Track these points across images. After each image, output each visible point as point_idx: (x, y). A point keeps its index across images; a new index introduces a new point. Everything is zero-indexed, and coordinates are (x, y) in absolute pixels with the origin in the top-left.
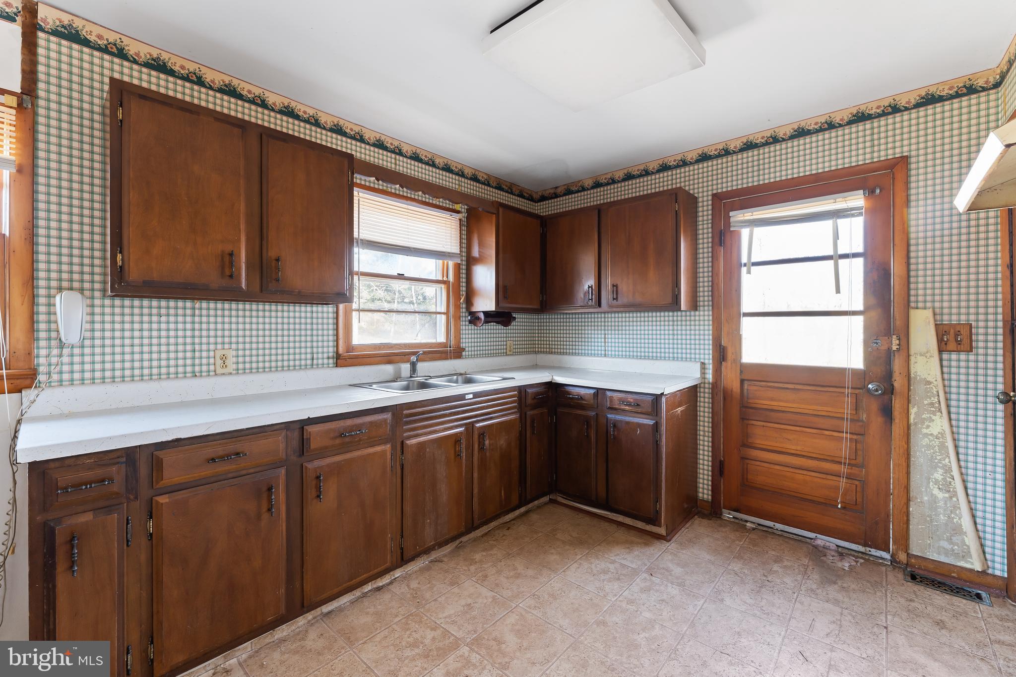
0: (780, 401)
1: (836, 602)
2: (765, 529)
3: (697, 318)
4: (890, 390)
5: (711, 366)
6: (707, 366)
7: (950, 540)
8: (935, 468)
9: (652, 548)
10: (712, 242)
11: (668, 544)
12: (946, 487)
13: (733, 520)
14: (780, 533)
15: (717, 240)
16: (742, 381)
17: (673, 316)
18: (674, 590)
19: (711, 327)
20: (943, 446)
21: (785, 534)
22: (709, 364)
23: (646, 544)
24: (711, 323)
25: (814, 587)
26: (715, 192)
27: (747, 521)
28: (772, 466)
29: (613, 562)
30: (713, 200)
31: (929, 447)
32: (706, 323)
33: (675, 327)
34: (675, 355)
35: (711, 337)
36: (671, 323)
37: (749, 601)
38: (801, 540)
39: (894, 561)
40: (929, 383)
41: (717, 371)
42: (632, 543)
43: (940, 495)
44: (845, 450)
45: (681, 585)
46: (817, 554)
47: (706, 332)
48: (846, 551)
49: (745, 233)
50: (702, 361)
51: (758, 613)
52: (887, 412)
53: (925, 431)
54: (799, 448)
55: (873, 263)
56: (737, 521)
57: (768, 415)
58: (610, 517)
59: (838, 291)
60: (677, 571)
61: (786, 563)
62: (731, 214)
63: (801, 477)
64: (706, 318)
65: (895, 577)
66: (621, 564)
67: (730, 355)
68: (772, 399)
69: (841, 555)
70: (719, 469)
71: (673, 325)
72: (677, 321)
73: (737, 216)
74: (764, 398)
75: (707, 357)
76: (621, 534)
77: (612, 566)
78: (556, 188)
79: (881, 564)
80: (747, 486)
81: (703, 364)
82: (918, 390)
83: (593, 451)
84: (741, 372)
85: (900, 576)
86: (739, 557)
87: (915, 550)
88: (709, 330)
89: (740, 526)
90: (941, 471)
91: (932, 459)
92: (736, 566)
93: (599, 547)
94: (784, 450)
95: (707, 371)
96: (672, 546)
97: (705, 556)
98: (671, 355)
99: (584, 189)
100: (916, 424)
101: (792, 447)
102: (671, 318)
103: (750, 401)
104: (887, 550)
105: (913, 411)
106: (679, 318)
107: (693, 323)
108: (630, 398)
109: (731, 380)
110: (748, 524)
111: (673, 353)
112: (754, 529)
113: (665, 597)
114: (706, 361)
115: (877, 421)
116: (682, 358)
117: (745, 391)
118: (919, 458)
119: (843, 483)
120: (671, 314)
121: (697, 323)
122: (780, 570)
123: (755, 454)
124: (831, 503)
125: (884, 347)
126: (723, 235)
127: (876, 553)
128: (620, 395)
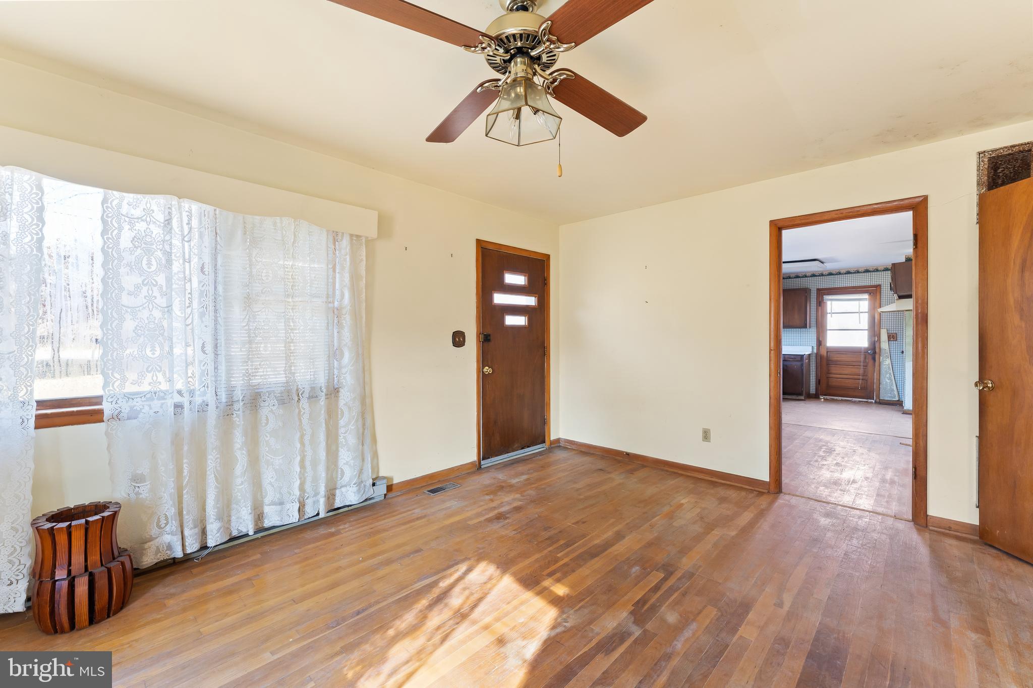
0: (840, 358)
3: (810, 331)
4: (875, 353)
7: (890, 393)
8: (887, 374)
12: (890, 379)
13: (825, 398)
15: (818, 304)
16: (827, 352)
19: (816, 334)
20: (889, 368)
21: (842, 399)
24: (816, 332)
26: (817, 288)
28: (837, 379)
30: (816, 291)
31: (885, 368)
32: (814, 333)
35: (816, 337)
39: (875, 401)
40: (886, 350)
41: (818, 349)
43: (888, 381)
44: (861, 371)
47: (814, 336)
49: (829, 303)
52: (874, 359)
53: (884, 363)
54: (847, 372)
55: (871, 315)
57: (836, 363)
59: (860, 323)
62: (824, 296)
63: (846, 381)
64: (814, 331)
67: (823, 344)
68: (837, 357)
70: (818, 382)
73: (826, 297)
74: (835, 357)
75: (814, 343)
80: (828, 386)
81: (812, 346)
82: (883, 352)
84: (827, 349)
87: (881, 398)
94: (842, 374)
95: (814, 348)
100: (882, 362)
101: (845, 373)
103: (830, 359)
104: (874, 399)
105: (881, 358)
107: (808, 333)
108: (792, 357)
109: (823, 352)
110: (830, 398)
111: (801, 342)
112: (833, 400)
114: (814, 345)
115: (871, 362)
117: (828, 355)
118: (883, 371)
119: (860, 381)
121: (810, 333)
123: (831, 375)
124: (856, 388)
125: (873, 340)
126: (820, 303)
127: (870, 401)
128: (788, 356)
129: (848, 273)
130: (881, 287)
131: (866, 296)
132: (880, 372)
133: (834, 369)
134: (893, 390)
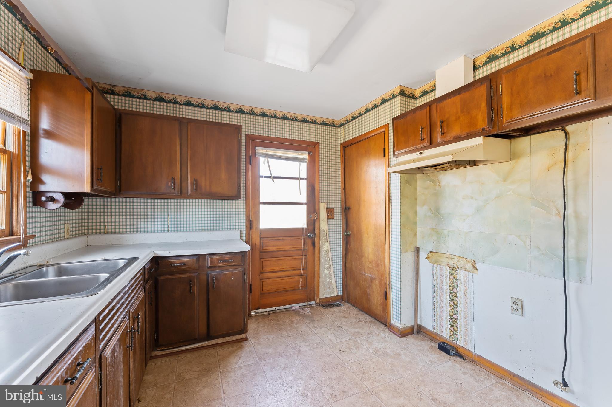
0: (277, 246)
1: (322, 327)
2: (272, 312)
3: (237, 204)
4: (314, 234)
5: (245, 232)
6: (243, 232)
7: (329, 288)
8: (325, 263)
9: (246, 348)
10: (246, 161)
11: (249, 341)
12: (329, 269)
13: (257, 314)
14: (278, 311)
15: (248, 161)
16: (260, 238)
17: (222, 203)
18: (282, 360)
19: (245, 210)
20: (328, 254)
21: (281, 311)
22: (244, 231)
23: (241, 348)
24: (245, 207)
25: (312, 325)
26: (247, 133)
27: (263, 312)
28: (274, 279)
29: (240, 368)
30: (246, 137)
31: (325, 255)
32: (242, 207)
33: (223, 210)
34: (223, 227)
35: (245, 216)
36: (220, 207)
37: (307, 344)
38: (287, 310)
39: (316, 303)
40: (324, 231)
41: (249, 234)
42: (234, 352)
43: (327, 272)
44: (301, 263)
45: (281, 355)
46: (296, 312)
47: (242, 213)
48: (302, 307)
49: (262, 160)
50: (240, 229)
51: (315, 346)
52: (313, 244)
53: (323, 249)
54: (284, 267)
55: (310, 183)
56: (259, 314)
57: (272, 254)
58: (205, 345)
59: (300, 194)
60: (271, 350)
61: (296, 322)
62: (257, 148)
63: (285, 281)
64: (242, 204)
65: (321, 309)
66: (246, 366)
67: (255, 225)
68: (274, 246)
69: (302, 309)
71: (222, 209)
72: (225, 206)
73: (260, 150)
74: (272, 246)
75: (242, 227)
76: (220, 351)
77: (243, 370)
78: (114, 86)
79: (313, 307)
80: (263, 294)
81: (241, 231)
82: (322, 234)
83: (196, 302)
84: (260, 234)
85: (321, 308)
86: (281, 329)
87: (321, 297)
88: (244, 211)
89: (262, 316)
90: (327, 263)
91: (325, 259)
92: (285, 333)
93: (221, 366)
94: (279, 270)
95: (242, 235)
96: (252, 341)
97: (271, 336)
98: (221, 227)
99: (146, 98)
100: (321, 247)
101: (282, 268)
102: (220, 204)
103: (264, 248)
104: (314, 300)
105: (320, 242)
106: (226, 204)
107: (234, 207)
108: (227, 257)
109: (255, 239)
110: (265, 313)
111: (222, 226)
112: (269, 314)
113: (283, 366)
114: (242, 230)
115: (311, 248)
116: (228, 229)
117: (262, 243)
118: (322, 261)
119: (301, 278)
120: (220, 201)
121: (237, 207)
122: (297, 325)
123: (266, 275)
124: (296, 289)
125: (313, 218)
126: (251, 159)
127: (311, 303)
128: (218, 257)
129: (285, 118)
130: (319, 146)
131: (305, 155)
132: (319, 261)
133: (270, 265)
134: (331, 284)
